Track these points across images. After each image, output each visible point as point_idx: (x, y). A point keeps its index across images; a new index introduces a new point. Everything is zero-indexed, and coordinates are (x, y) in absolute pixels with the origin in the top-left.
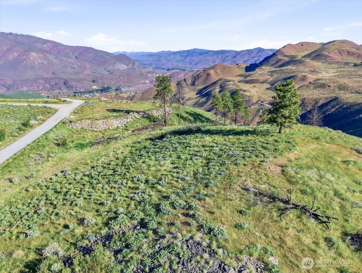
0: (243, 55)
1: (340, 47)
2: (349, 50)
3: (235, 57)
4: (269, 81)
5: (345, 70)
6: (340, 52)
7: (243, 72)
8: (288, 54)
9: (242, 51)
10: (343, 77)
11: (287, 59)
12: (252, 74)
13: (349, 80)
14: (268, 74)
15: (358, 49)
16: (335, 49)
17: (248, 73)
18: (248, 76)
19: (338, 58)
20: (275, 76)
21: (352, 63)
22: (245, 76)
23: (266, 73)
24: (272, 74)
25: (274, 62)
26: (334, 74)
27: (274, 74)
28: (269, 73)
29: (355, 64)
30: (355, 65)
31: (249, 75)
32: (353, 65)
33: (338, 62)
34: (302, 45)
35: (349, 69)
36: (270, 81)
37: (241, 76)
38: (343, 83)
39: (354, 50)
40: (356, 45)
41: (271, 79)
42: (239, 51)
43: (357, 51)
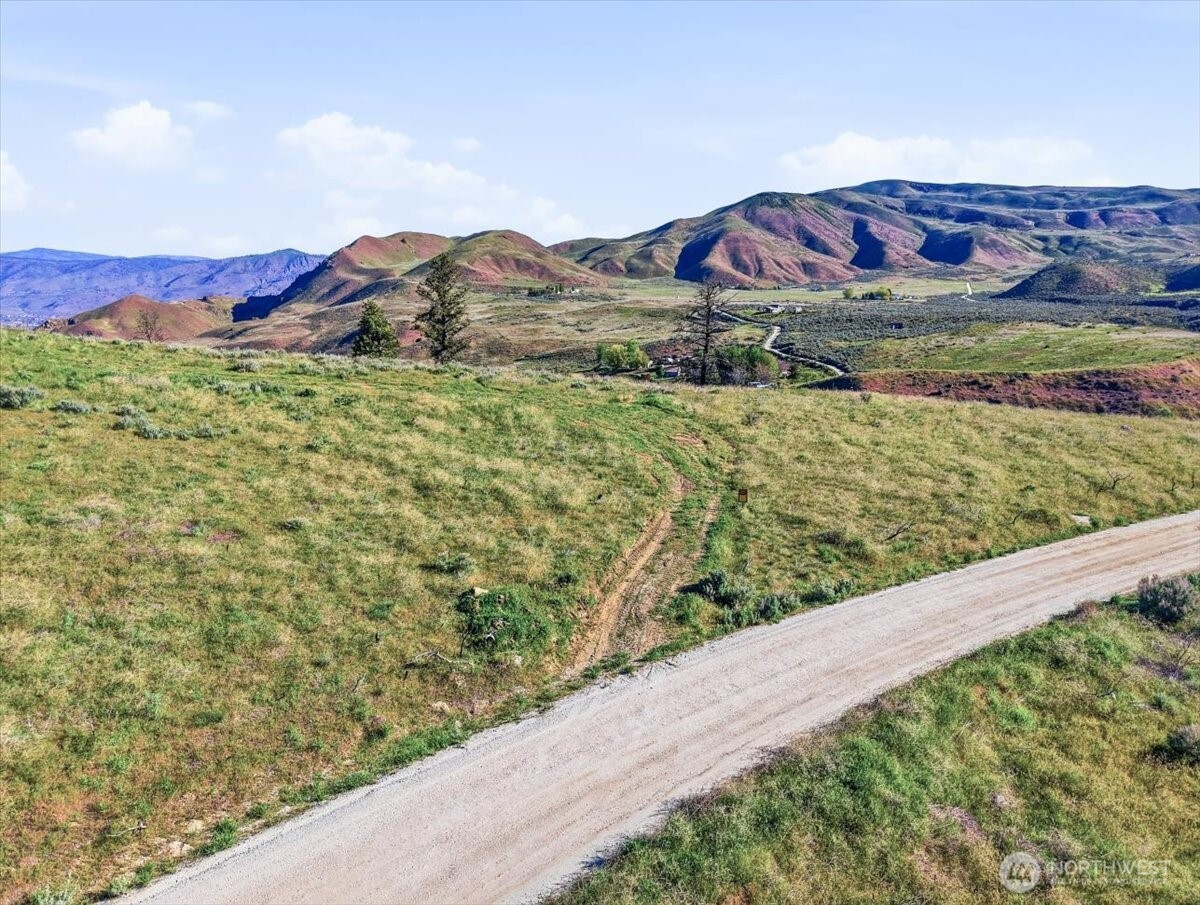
0: (236, 273)
1: (496, 248)
2: (518, 257)
3: (210, 278)
4: (306, 343)
5: (507, 304)
6: (499, 261)
7: (226, 322)
8: (365, 266)
9: (234, 261)
10: (501, 321)
11: (362, 280)
12: (252, 328)
13: (513, 328)
14: (303, 325)
15: (538, 255)
16: (485, 254)
17: (239, 326)
18: (240, 333)
19: (496, 276)
20: (326, 327)
21: (525, 289)
22: (231, 333)
23: (298, 321)
24: (315, 323)
25: (327, 290)
26: (481, 317)
27: (323, 323)
28: (306, 321)
29: (530, 289)
30: (532, 293)
31: (245, 330)
32: (526, 292)
33: (497, 286)
34: (403, 241)
35: (519, 303)
36: (309, 343)
37: (216, 334)
38: (498, 336)
39: (529, 257)
40: (535, 244)
41: (314, 338)
42: (220, 261)
43: (538, 260)
